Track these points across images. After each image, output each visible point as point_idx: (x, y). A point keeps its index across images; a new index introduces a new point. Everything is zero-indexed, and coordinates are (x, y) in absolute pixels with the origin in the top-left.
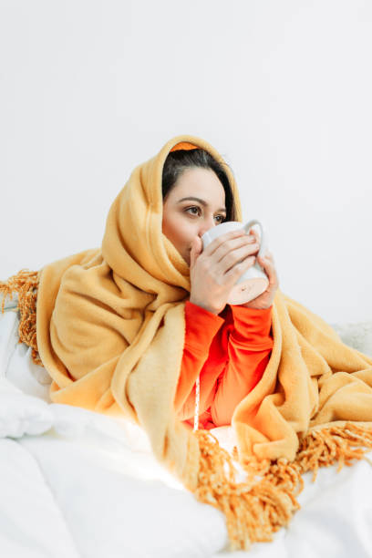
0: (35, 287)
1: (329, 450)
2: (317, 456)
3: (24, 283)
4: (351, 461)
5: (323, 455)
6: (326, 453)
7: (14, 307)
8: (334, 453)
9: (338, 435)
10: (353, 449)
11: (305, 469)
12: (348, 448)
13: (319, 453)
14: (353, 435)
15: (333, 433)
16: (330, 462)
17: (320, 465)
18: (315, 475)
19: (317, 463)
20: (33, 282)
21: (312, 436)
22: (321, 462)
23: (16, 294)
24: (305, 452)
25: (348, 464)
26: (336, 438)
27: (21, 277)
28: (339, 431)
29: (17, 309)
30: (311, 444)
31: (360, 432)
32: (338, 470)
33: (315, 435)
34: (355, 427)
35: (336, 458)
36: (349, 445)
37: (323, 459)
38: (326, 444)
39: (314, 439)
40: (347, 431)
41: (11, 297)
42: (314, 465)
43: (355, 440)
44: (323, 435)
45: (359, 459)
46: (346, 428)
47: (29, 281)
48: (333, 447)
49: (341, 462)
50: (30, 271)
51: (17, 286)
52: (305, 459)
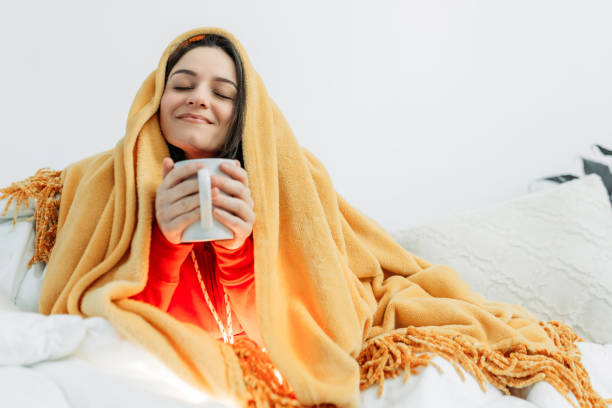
0: (57, 191)
1: (394, 358)
2: (382, 367)
3: (44, 187)
4: (418, 369)
5: (388, 364)
6: (391, 361)
7: (29, 216)
8: (399, 361)
9: (401, 341)
10: (418, 355)
11: (372, 381)
12: (412, 355)
13: (384, 363)
14: (416, 340)
15: (396, 340)
16: (396, 373)
17: (386, 377)
18: (381, 387)
19: (382, 373)
20: (57, 185)
21: (375, 345)
22: (387, 373)
23: (34, 201)
24: (370, 363)
25: (414, 373)
26: (400, 344)
27: (40, 179)
28: (402, 338)
29: (33, 218)
30: (376, 353)
31: (423, 336)
32: (404, 381)
33: (378, 342)
34: (417, 332)
35: (402, 367)
36: (413, 351)
37: (389, 368)
38: (390, 352)
39: (378, 348)
40: (410, 336)
41: (28, 205)
42: (379, 377)
43: (419, 345)
44: (386, 343)
45: (425, 365)
46: (408, 334)
47: (50, 183)
48: (398, 354)
49: (408, 370)
50: (51, 170)
51: (35, 190)
52: (371, 370)
